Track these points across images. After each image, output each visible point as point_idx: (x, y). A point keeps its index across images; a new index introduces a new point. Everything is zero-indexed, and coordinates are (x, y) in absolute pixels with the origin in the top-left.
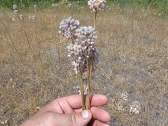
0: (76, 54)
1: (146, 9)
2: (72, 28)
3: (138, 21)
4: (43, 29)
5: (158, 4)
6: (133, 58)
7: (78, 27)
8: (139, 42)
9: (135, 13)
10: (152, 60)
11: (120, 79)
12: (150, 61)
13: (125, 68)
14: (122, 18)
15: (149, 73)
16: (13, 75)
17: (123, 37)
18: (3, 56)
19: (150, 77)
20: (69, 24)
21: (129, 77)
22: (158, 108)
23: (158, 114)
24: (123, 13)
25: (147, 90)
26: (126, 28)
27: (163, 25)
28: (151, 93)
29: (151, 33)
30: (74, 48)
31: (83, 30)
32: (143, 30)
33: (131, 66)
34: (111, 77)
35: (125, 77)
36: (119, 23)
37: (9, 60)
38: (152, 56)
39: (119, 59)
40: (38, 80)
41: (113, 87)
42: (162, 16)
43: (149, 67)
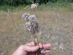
0: (29, 25)
1: (62, 8)
2: (27, 17)
3: (59, 13)
4: (19, 18)
5: (67, 6)
6: (58, 29)
7: (29, 16)
8: (60, 22)
9: (57, 10)
10: (67, 29)
11: (54, 38)
12: (66, 30)
13: (55, 33)
14: (52, 12)
15: (66, 35)
16: (7, 38)
17: (54, 20)
18: (3, 30)
19: (66, 36)
20: (25, 15)
21: (57, 37)
22: (71, 50)
23: (71, 53)
24: (52, 10)
25: (66, 42)
26: (54, 16)
27: (70, 14)
28: (67, 43)
29: (65, 18)
30: (28, 23)
31: (31, 17)
32: (61, 17)
33: (58, 32)
34: (50, 37)
35: (56, 37)
36: (51, 14)
37: (6, 32)
38: (66, 27)
39: (53, 29)
40: (18, 40)
41: (51, 41)
42: (69, 10)
43: (66, 32)
